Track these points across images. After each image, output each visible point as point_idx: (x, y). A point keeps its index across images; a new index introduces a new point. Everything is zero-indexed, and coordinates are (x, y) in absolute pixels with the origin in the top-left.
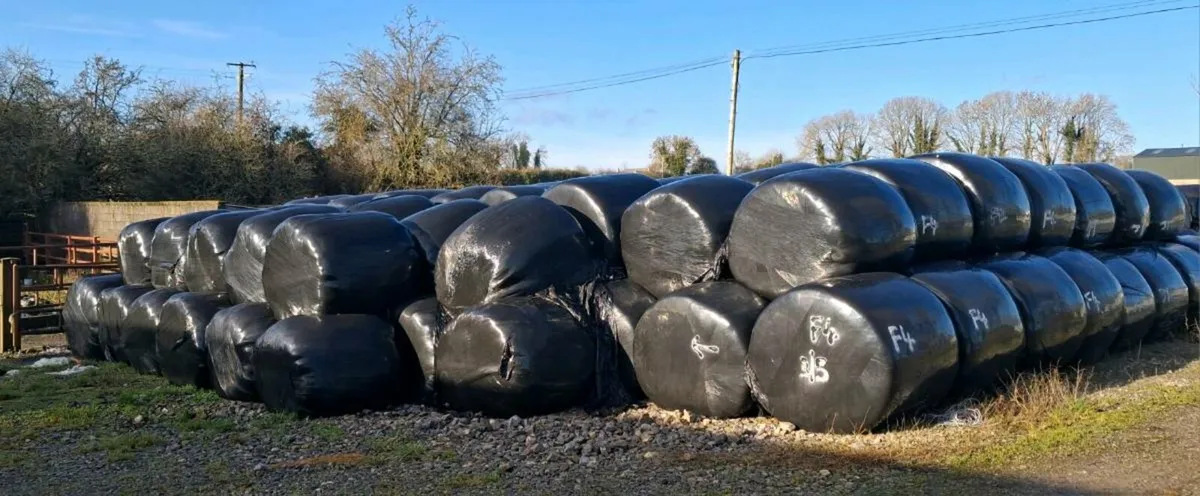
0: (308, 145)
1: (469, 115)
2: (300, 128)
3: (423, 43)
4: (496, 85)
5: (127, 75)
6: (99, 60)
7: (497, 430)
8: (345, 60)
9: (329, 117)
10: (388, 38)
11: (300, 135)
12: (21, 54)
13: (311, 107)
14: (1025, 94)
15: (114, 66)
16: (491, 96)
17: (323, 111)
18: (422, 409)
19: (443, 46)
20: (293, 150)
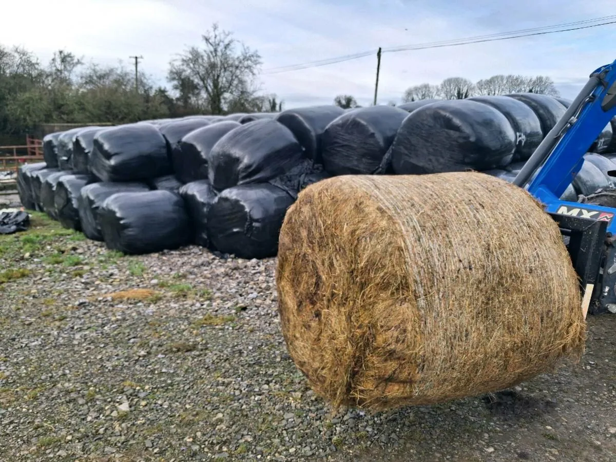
0: (166, 97)
1: (245, 82)
2: (163, 89)
3: (221, 44)
4: (258, 66)
5: (76, 61)
6: (61, 52)
7: (242, 269)
8: (183, 53)
9: (175, 82)
10: (205, 41)
11: (162, 92)
12: (20, 49)
13: (167, 78)
14: (510, 76)
15: (69, 56)
16: (255, 71)
17: (174, 79)
18: (200, 250)
19: (232, 45)
20: (159, 99)
